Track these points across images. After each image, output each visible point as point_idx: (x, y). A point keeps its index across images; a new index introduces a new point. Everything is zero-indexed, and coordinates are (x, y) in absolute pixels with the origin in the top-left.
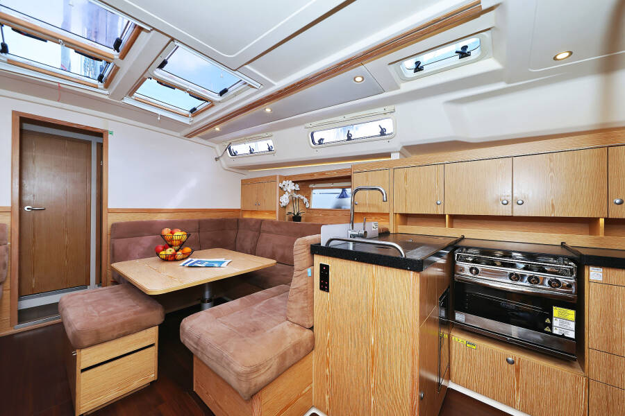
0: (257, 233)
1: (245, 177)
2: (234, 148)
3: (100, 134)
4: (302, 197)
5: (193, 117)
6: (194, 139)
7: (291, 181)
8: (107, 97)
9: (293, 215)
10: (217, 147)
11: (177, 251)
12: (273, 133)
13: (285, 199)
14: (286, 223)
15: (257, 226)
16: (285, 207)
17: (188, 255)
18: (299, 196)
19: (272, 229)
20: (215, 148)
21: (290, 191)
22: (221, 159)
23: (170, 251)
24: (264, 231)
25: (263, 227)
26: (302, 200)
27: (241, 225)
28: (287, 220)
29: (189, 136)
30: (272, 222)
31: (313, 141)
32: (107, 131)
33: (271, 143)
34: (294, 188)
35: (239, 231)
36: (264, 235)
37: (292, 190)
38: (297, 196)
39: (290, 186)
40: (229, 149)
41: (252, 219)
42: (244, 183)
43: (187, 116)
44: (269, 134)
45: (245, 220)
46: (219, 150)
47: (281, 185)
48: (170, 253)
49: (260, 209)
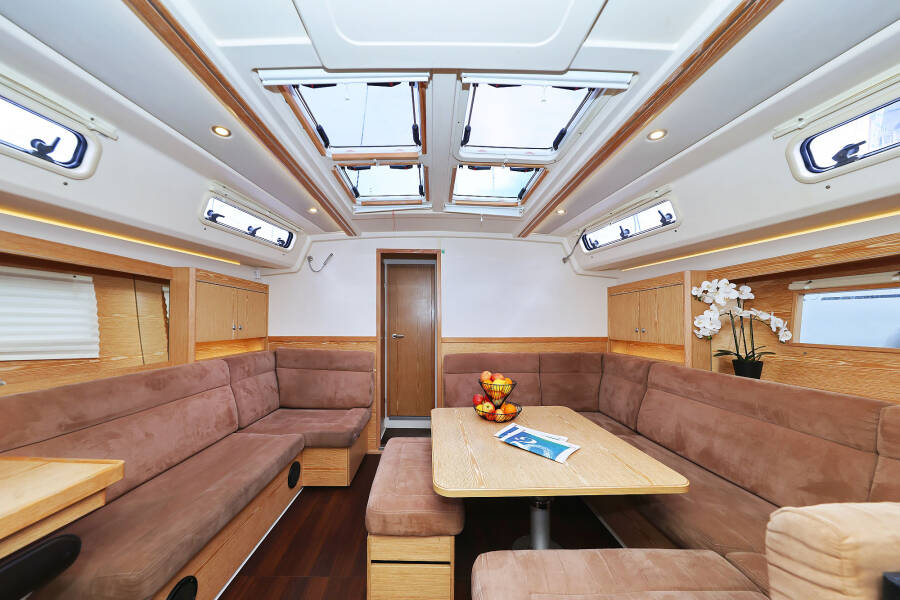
0: (640, 387)
1: (614, 283)
2: (592, 237)
3: (433, 256)
4: (764, 316)
5: (523, 203)
6: (532, 236)
7: (725, 281)
8: (430, 212)
9: (735, 358)
10: (565, 240)
11: (497, 407)
12: (672, 186)
13: (709, 322)
14: (713, 375)
15: (640, 373)
16: (708, 339)
17: (512, 417)
18: (754, 312)
19: (675, 385)
20: (561, 244)
21: (722, 303)
22: (572, 258)
23: (487, 407)
24: (656, 386)
25: (654, 377)
26: (767, 324)
27: (609, 365)
28: (715, 369)
29: (524, 234)
30: (674, 370)
31: (810, 165)
32: (439, 251)
33: (666, 208)
34: (735, 295)
35: (606, 377)
36: (656, 395)
37: (729, 300)
38: (746, 314)
39: (724, 293)
40: (584, 238)
41: (628, 358)
42: (613, 293)
43: (516, 205)
44: (662, 190)
45: (615, 359)
46: (567, 244)
47: (696, 292)
48: (486, 410)
49: (645, 340)
